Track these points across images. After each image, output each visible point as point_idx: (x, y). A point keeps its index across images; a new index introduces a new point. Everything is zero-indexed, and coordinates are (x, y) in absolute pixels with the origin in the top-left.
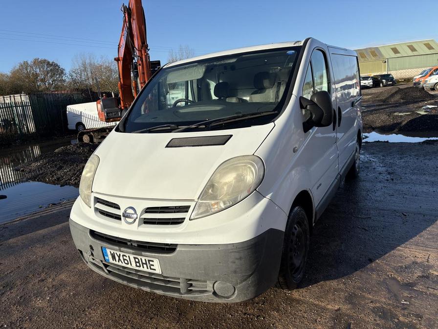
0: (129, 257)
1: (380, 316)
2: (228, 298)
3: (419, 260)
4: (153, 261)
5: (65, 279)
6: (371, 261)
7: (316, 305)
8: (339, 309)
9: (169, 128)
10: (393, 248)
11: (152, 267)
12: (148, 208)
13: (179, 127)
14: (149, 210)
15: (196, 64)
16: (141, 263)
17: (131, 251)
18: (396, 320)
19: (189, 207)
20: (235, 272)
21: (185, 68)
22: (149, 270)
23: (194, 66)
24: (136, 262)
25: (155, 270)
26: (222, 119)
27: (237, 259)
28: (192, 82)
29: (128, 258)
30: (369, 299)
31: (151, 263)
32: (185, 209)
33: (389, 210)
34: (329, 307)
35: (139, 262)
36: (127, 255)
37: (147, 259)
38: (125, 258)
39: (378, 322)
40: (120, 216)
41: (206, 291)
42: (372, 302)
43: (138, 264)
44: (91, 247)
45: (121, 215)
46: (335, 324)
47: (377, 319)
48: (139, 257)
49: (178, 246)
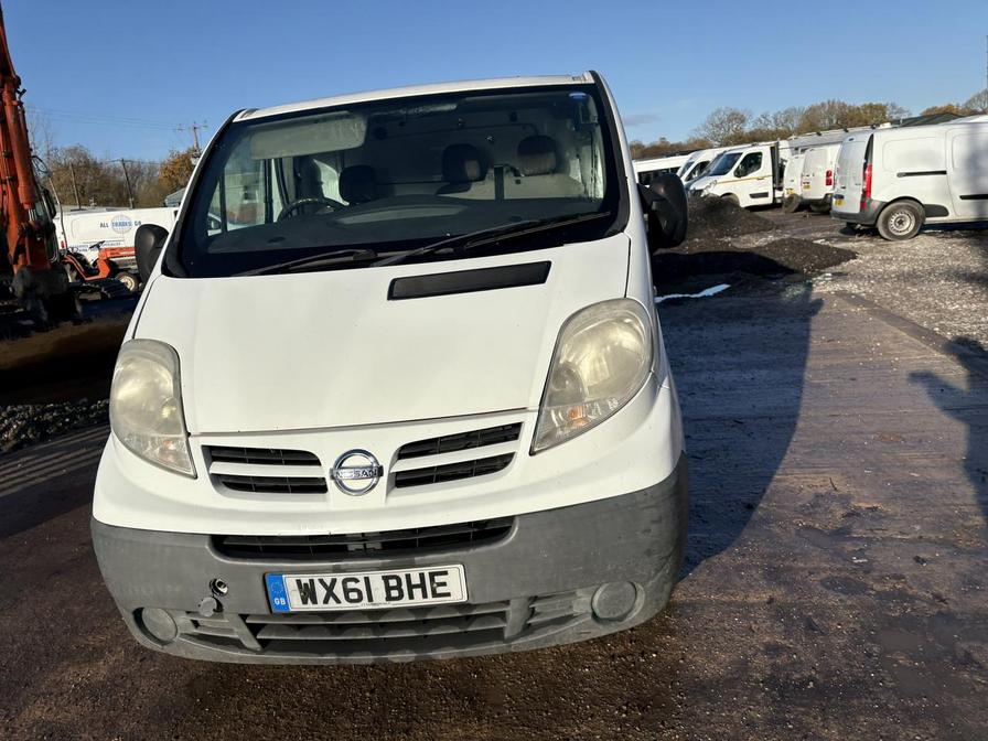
0: (367, 580)
1: (842, 591)
2: (621, 619)
3: (822, 491)
4: (445, 573)
5: (51, 717)
6: (751, 507)
7: (730, 604)
8: (771, 601)
9: (351, 258)
10: (769, 478)
11: (440, 590)
12: (404, 447)
13: (380, 255)
14: (407, 451)
15: (345, 112)
16: (404, 587)
17: (378, 562)
18: (873, 593)
19: (518, 426)
20: (649, 553)
21: (316, 121)
22: (431, 601)
23: (341, 117)
24: (388, 589)
25: (448, 595)
26: (493, 232)
27: (654, 522)
28: (279, 162)
29: (361, 586)
30: (803, 569)
31: (438, 579)
32: (511, 432)
33: (708, 419)
34: (752, 599)
35: (399, 587)
36: (360, 576)
37: (426, 571)
38: (351, 585)
39: (850, 603)
40: (324, 479)
41: (570, 618)
42: (810, 573)
43: (395, 593)
44: (215, 586)
45: (327, 477)
46: (786, 625)
47: (843, 597)
48: (402, 573)
49: (517, 521)
